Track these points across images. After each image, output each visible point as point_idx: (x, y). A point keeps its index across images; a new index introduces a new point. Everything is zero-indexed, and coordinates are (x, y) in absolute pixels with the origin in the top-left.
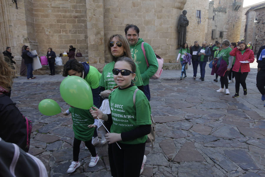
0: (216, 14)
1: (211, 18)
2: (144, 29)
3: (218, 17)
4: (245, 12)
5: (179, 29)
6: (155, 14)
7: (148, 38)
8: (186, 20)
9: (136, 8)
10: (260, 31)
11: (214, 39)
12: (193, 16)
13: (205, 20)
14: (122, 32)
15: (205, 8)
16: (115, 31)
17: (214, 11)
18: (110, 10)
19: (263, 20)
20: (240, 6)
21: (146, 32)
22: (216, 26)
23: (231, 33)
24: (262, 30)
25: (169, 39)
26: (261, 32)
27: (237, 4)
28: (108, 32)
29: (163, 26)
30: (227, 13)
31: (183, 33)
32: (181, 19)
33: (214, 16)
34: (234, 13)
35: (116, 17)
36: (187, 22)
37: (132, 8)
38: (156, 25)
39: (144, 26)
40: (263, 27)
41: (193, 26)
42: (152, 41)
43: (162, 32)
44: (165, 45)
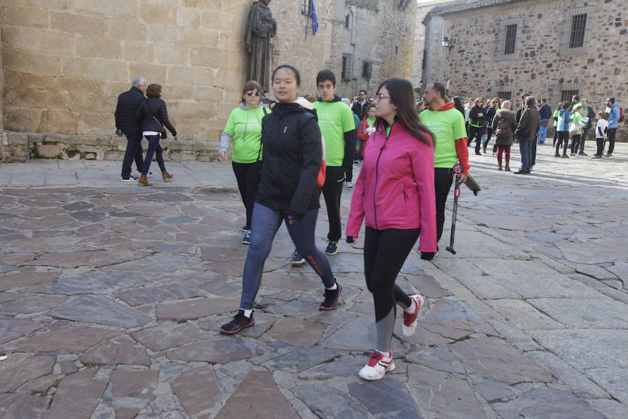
0: (352, 13)
1: (340, 22)
2: (143, 32)
3: (358, 21)
4: (421, 16)
5: (248, 42)
7: (156, 60)
8: (268, 18)
10: (454, 70)
11: (348, 81)
12: (291, 9)
14: (66, 33)
17: (349, 2)
19: (462, 42)
21: (148, 42)
22: (353, 45)
23: (390, 67)
24: (458, 68)
25: (220, 71)
26: (456, 72)
29: (201, 28)
30: (381, 13)
31: (260, 56)
32: (255, 14)
33: (347, 18)
34: (395, 16)
36: (271, 25)
38: (180, 22)
39: (143, 23)
40: (462, 60)
41: (292, 38)
42: (167, 72)
43: (200, 47)
44: (206, 88)
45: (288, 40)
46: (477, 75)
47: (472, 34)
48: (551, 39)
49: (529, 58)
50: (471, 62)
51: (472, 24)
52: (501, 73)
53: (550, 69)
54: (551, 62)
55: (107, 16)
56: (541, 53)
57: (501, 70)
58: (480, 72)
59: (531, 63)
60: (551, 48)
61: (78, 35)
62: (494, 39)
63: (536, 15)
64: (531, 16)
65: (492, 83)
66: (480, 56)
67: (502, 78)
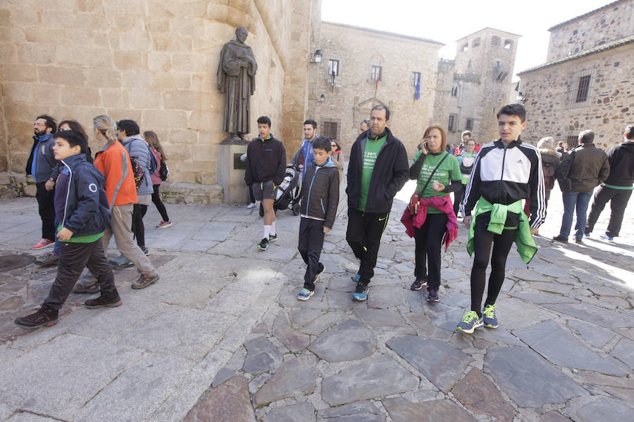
0: (460, 86)
1: (449, 92)
2: (118, 79)
3: (465, 91)
5: (220, 82)
6: (147, 36)
7: (131, 105)
9: (87, 13)
11: (455, 132)
12: (404, 83)
13: (430, 92)
14: (52, 84)
15: (429, 70)
16: (31, 80)
17: (456, 78)
18: (10, 17)
19: (535, 96)
20: (506, 74)
21: (123, 88)
22: (460, 108)
23: (488, 122)
25: (194, 113)
27: (501, 69)
28: (13, 82)
29: (172, 71)
30: (483, 84)
33: (456, 89)
34: (494, 86)
35: (29, 39)
36: (245, 63)
37: (75, 12)
38: (151, 67)
39: (117, 70)
40: (534, 111)
41: (403, 103)
42: (142, 116)
43: (171, 90)
44: (180, 131)
45: (401, 104)
46: (548, 123)
47: (545, 88)
48: (628, 84)
49: (602, 104)
50: (543, 112)
51: (545, 80)
52: (572, 119)
53: (625, 113)
54: (628, 106)
55: (85, 67)
56: (616, 99)
57: (571, 117)
58: (551, 119)
59: (604, 109)
60: (628, 93)
61: (62, 86)
62: (566, 91)
63: (613, 64)
64: (606, 65)
65: (562, 129)
66: (551, 106)
67: (573, 124)
